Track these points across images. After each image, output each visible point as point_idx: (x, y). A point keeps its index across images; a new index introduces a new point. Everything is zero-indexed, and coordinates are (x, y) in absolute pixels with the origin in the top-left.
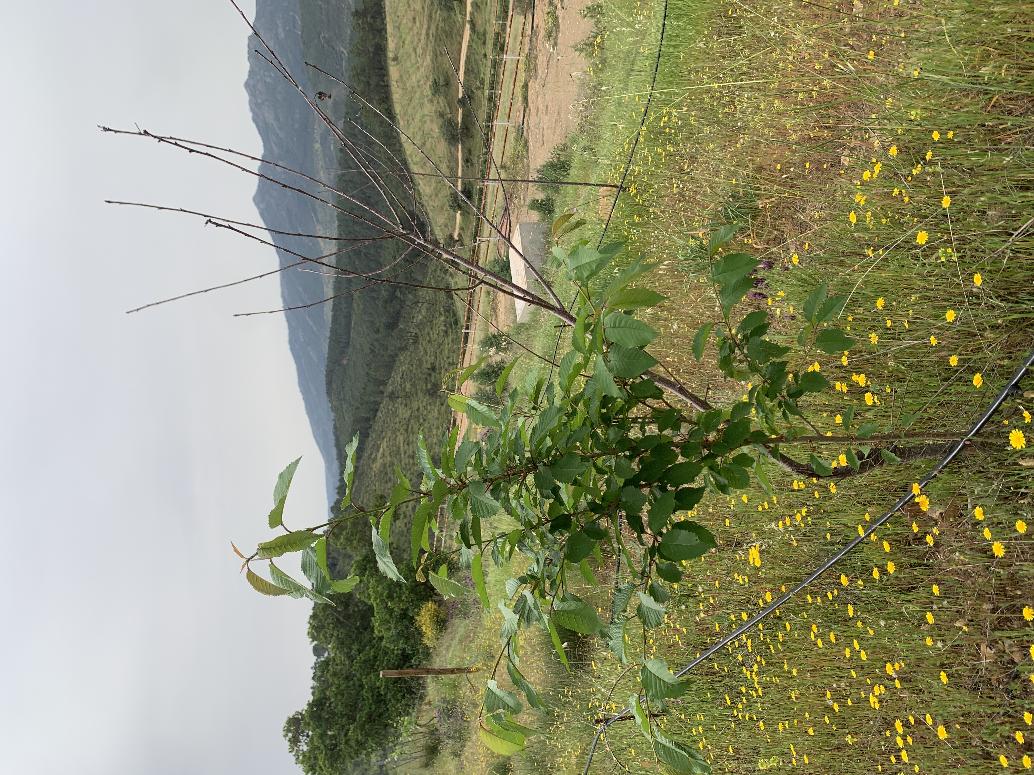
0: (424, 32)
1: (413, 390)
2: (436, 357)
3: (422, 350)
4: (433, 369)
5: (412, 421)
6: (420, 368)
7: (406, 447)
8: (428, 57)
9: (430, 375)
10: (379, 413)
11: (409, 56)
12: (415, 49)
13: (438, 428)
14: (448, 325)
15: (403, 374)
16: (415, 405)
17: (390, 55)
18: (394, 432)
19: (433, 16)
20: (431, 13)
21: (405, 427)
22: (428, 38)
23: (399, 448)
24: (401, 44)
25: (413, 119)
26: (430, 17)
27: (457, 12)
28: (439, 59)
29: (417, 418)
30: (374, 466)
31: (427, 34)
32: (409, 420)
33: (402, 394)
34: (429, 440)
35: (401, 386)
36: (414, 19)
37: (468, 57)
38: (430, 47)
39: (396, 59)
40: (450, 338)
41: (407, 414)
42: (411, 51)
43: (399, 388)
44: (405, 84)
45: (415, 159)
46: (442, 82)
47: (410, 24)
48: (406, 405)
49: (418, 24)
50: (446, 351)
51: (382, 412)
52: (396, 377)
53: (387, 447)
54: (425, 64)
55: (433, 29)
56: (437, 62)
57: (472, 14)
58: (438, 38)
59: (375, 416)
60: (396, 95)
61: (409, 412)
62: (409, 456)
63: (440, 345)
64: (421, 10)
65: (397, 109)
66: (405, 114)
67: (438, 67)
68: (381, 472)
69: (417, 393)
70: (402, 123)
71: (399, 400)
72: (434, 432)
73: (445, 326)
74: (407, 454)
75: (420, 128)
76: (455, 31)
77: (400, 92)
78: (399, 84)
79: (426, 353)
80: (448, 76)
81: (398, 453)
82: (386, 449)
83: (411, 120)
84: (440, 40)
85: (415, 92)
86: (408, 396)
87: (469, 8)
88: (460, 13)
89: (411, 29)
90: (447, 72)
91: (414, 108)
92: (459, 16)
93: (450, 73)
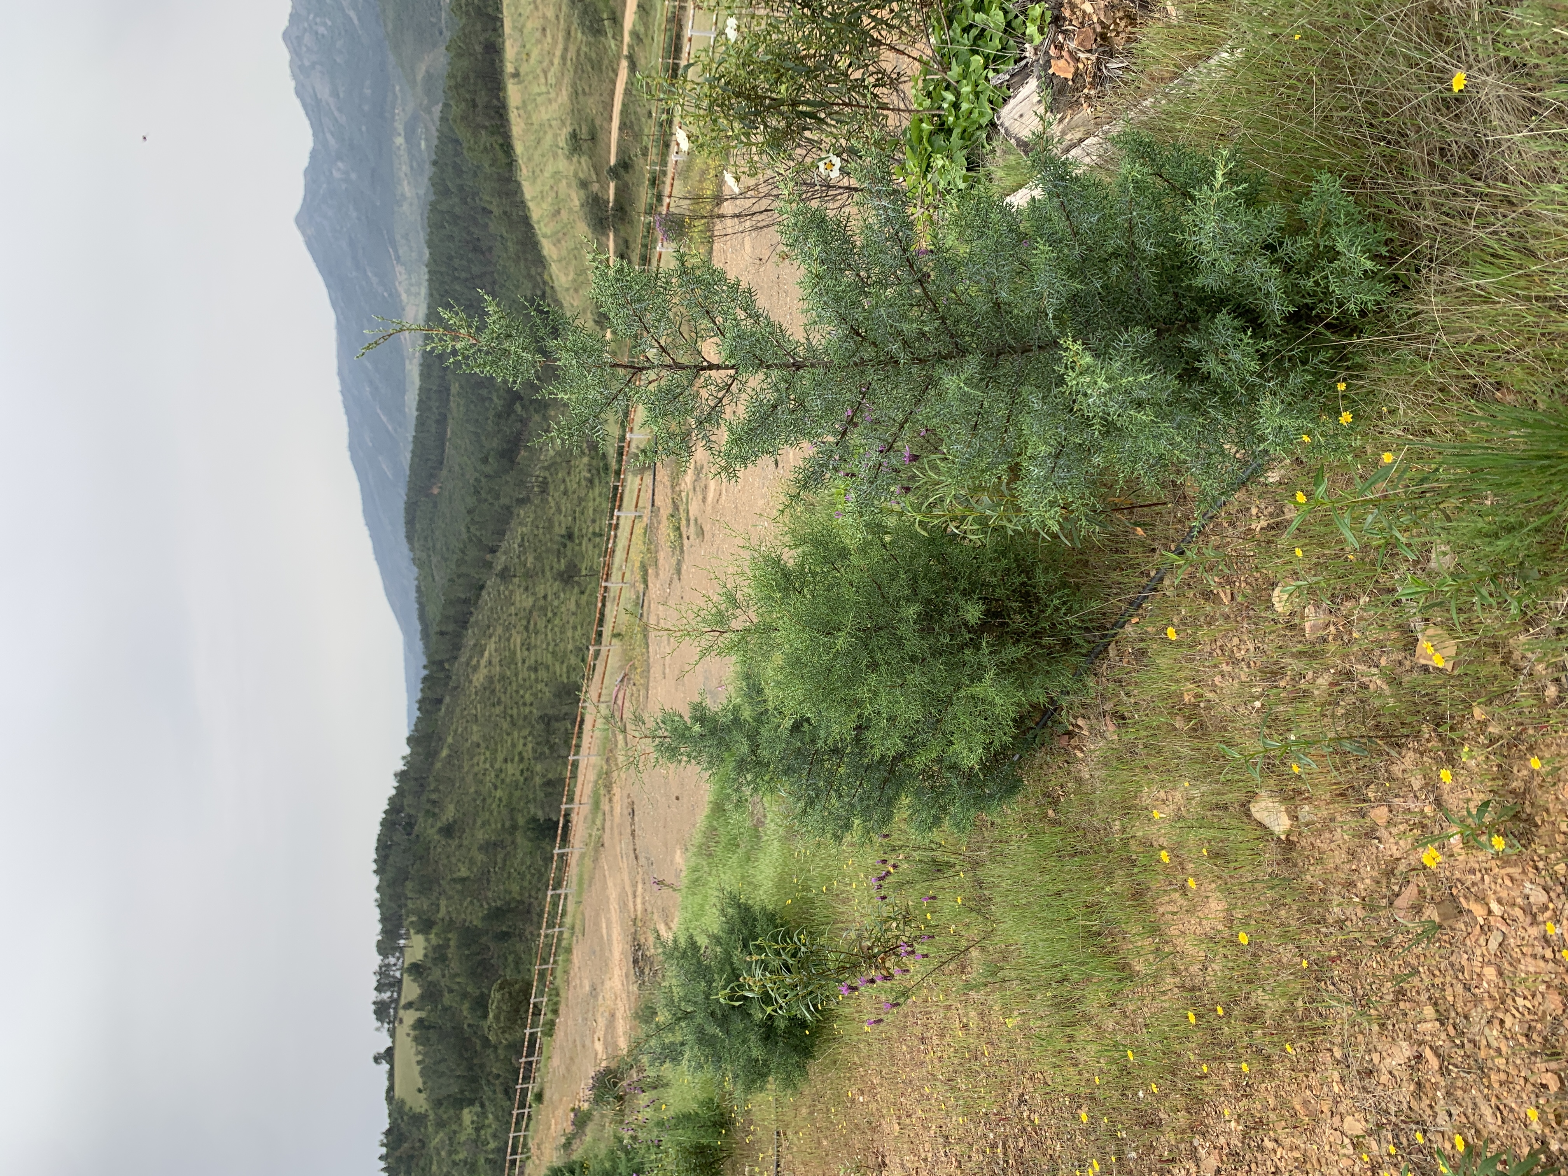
0: (558, 53)
1: (539, 565)
2: (575, 518)
3: (552, 504)
4: (570, 536)
5: (535, 614)
6: (550, 533)
7: (526, 653)
8: (564, 90)
9: (565, 546)
10: (484, 593)
11: (536, 77)
12: (545, 73)
13: (575, 628)
14: (594, 471)
15: (523, 539)
16: (540, 590)
17: (509, 68)
18: (507, 629)
19: (573, 34)
20: (569, 27)
21: (524, 622)
22: (564, 64)
23: (515, 653)
24: (524, 57)
25: (541, 171)
26: (569, 33)
27: (610, 35)
28: (581, 97)
29: (543, 609)
30: (475, 679)
31: (564, 58)
32: (531, 612)
33: (520, 571)
34: (562, 645)
35: (519, 557)
36: (544, 29)
37: (624, 105)
38: (566, 80)
39: (516, 75)
40: (597, 491)
41: (529, 602)
42: (539, 71)
43: (517, 560)
44: (529, 117)
45: (544, 230)
46: (584, 134)
47: (538, 34)
48: (526, 589)
49: (549, 39)
50: (591, 511)
51: (489, 594)
52: (512, 543)
53: (496, 650)
54: (560, 100)
55: (571, 54)
56: (578, 103)
57: (631, 47)
58: (579, 69)
59: (478, 596)
60: (517, 127)
61: (531, 601)
62: (530, 668)
63: (581, 500)
64: (553, 19)
65: (519, 148)
66: (530, 159)
67: (579, 110)
68: (485, 689)
69: (543, 572)
70: (524, 171)
71: (516, 580)
72: (569, 634)
73: (590, 471)
74: (526, 665)
75: (552, 187)
76: (606, 62)
77: (522, 125)
78: (522, 112)
79: (559, 510)
80: (594, 126)
81: (513, 660)
82: (494, 654)
83: (538, 172)
84: (583, 71)
85: (545, 132)
86: (529, 575)
87: (627, 38)
88: (613, 38)
89: (539, 41)
90: (593, 120)
91: (543, 156)
92: (613, 43)
93: (598, 122)
